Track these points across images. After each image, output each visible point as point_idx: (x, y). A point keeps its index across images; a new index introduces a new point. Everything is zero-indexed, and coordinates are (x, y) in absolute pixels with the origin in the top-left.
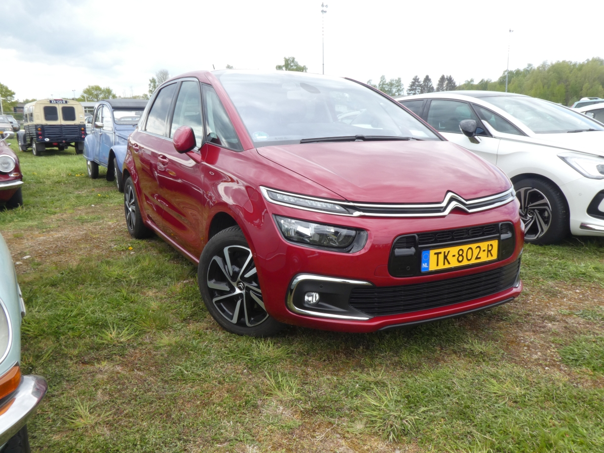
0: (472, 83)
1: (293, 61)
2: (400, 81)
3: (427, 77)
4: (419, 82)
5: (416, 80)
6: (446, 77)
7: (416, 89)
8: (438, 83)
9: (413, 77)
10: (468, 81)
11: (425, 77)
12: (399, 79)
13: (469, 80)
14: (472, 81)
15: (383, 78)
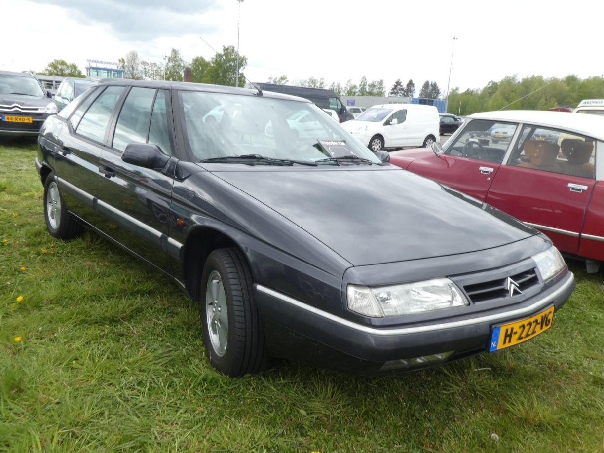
0: (457, 91)
1: (233, 50)
2: (382, 84)
3: (411, 81)
4: (401, 86)
5: (398, 83)
6: (430, 83)
7: (398, 93)
8: (422, 88)
9: (396, 81)
10: (453, 89)
11: (409, 81)
12: (382, 81)
13: (455, 89)
14: (457, 89)
15: (364, 78)
